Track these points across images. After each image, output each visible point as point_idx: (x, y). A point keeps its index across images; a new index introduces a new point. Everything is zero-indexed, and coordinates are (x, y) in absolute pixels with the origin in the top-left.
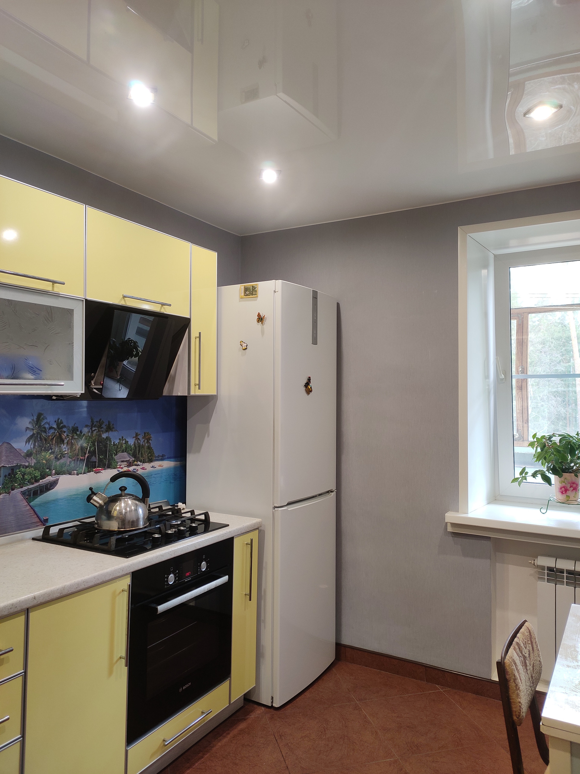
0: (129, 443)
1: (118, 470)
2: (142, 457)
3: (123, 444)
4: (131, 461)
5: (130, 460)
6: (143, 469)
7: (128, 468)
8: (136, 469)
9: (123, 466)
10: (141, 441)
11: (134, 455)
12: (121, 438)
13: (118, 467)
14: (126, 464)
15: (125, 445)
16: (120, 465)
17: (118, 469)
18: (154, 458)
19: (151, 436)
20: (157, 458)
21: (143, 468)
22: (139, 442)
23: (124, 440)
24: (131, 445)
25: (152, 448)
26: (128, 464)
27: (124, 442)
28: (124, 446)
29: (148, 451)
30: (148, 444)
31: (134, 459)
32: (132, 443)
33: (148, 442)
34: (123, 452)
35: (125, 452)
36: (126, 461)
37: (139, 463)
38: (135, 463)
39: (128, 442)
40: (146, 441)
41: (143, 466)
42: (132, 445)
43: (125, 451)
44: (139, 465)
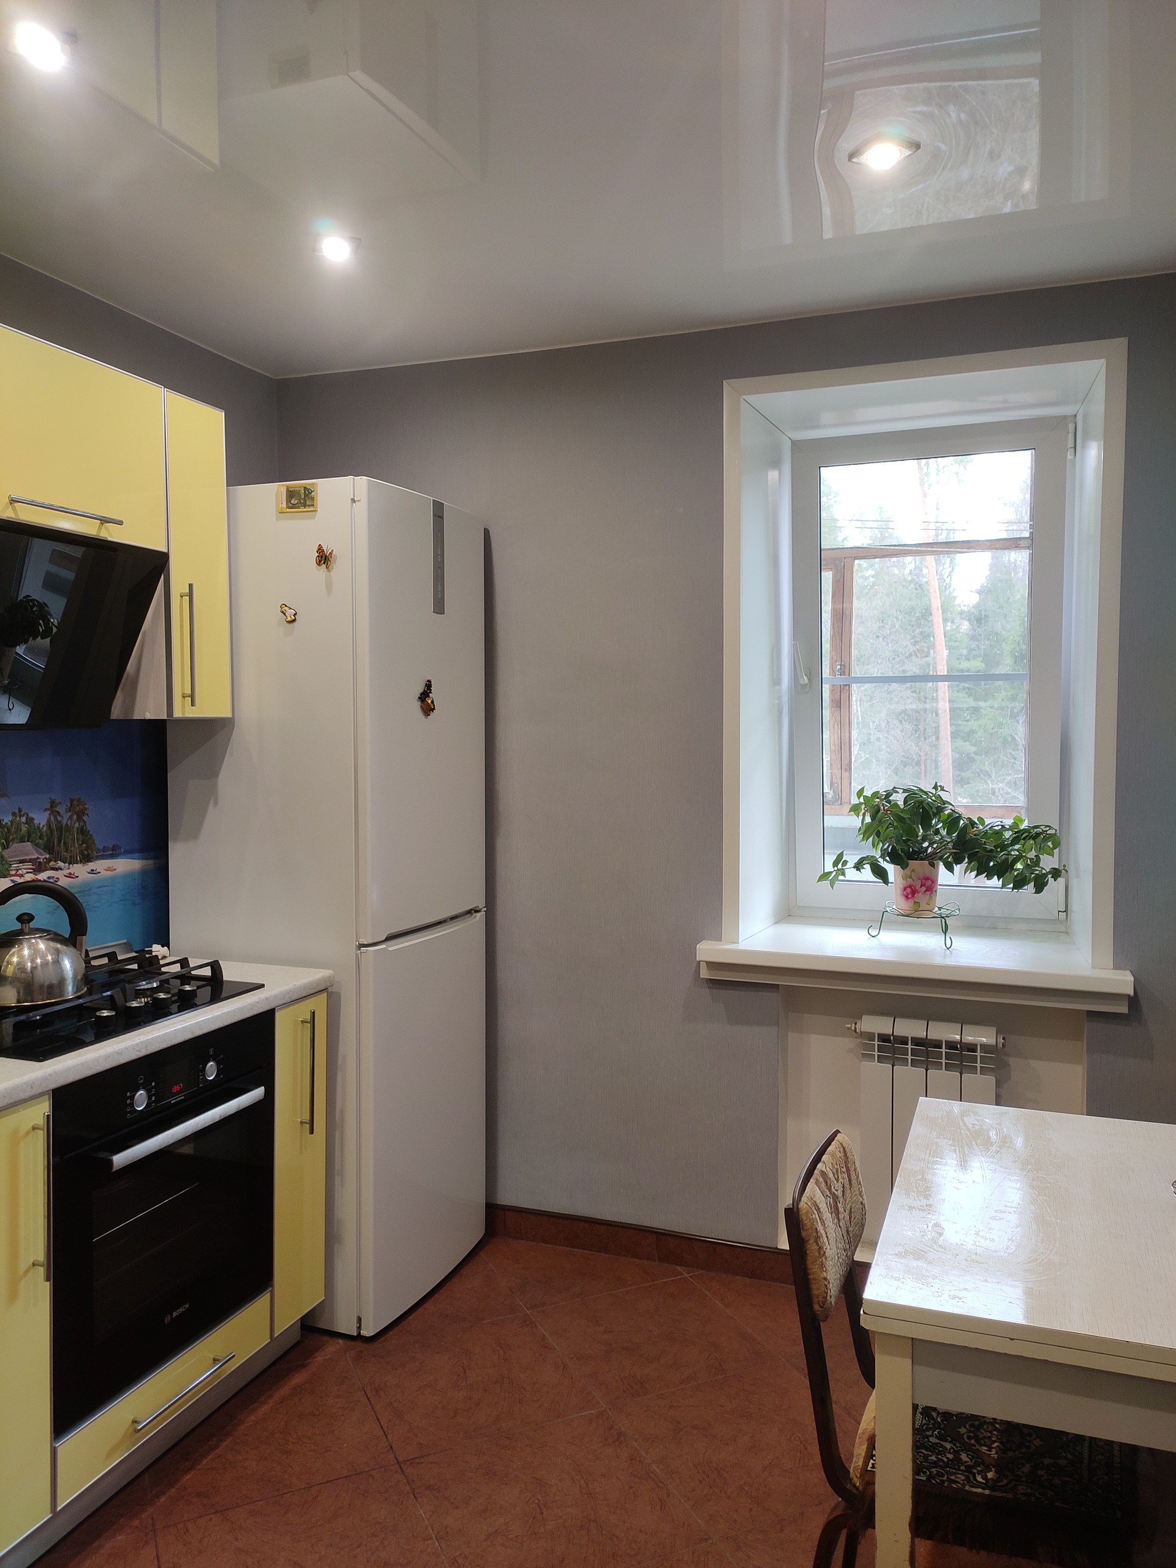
0: (35, 822)
1: (11, 880)
2: (67, 851)
3: (22, 825)
4: (42, 860)
5: (38, 858)
6: (70, 876)
7: (34, 874)
8: (53, 877)
9: (25, 871)
10: (63, 818)
11: (49, 848)
12: (17, 812)
13: (13, 872)
14: (31, 867)
15: (26, 826)
16: (17, 870)
17: (12, 878)
18: (95, 853)
19: (86, 806)
20: (102, 853)
21: (70, 874)
22: (59, 818)
23: (23, 816)
24: (41, 826)
25: (90, 833)
26: (34, 867)
27: (24, 819)
28: (24, 828)
29: (81, 839)
30: (79, 824)
31: (48, 856)
32: (43, 822)
33: (79, 819)
34: (22, 841)
35: (28, 841)
36: (30, 861)
37: (60, 864)
38: (51, 864)
39: (33, 819)
40: (75, 817)
41: (69, 871)
42: (44, 826)
43: (26, 839)
44: (61, 869)
